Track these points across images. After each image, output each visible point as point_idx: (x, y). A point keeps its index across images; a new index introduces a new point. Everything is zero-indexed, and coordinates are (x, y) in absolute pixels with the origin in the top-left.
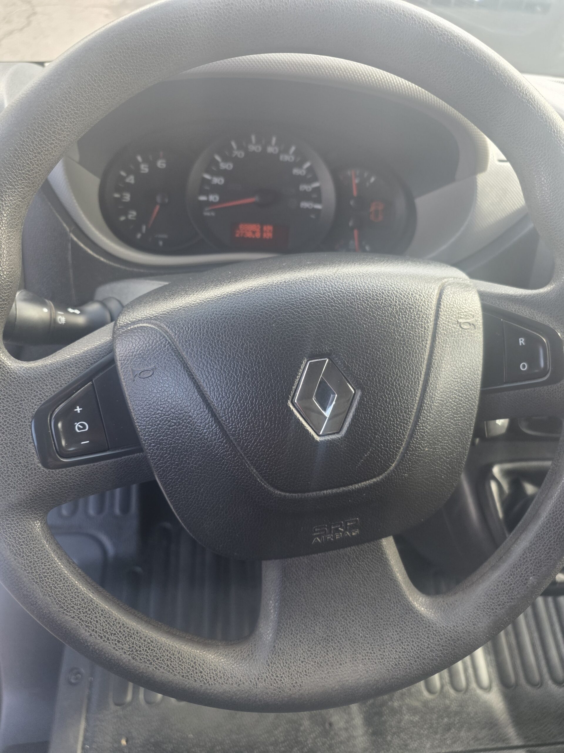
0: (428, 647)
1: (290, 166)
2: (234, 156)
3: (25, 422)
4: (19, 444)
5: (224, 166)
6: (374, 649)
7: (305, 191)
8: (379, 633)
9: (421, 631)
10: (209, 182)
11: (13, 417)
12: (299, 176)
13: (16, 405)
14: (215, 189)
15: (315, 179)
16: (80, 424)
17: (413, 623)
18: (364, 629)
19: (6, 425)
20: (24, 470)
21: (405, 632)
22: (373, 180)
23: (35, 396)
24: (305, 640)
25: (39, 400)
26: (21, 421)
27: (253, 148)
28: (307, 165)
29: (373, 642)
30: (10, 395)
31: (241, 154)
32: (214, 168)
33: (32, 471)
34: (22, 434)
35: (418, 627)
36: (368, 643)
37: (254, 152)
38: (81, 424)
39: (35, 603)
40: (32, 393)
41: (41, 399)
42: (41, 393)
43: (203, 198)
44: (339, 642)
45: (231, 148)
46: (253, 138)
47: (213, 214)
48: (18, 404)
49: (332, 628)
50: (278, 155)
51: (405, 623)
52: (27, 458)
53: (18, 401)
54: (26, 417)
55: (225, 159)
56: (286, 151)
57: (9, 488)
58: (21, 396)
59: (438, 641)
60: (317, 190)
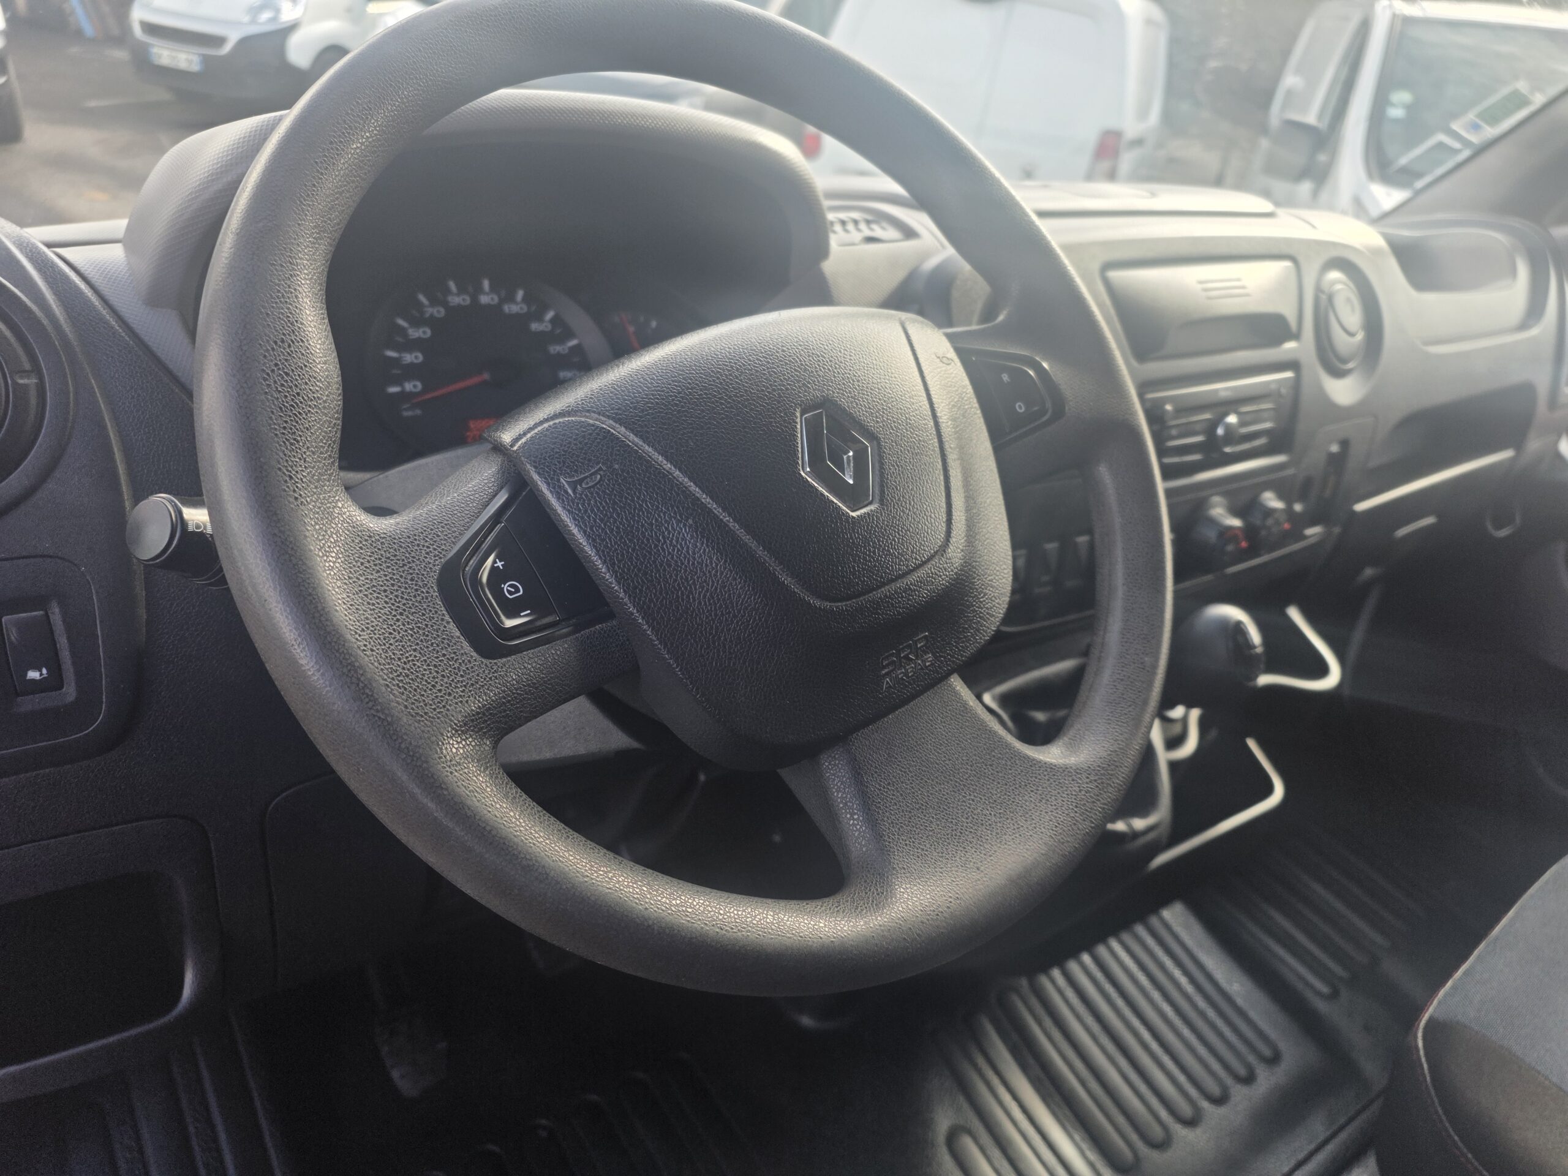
0: (1080, 791)
1: (522, 320)
2: (427, 315)
3: (427, 592)
4: (432, 626)
5: (415, 333)
6: (1019, 822)
7: (558, 354)
8: (1013, 802)
9: (1060, 777)
10: (396, 362)
11: (406, 588)
12: (542, 333)
13: (403, 572)
14: (411, 372)
15: (569, 334)
16: (509, 586)
17: (1045, 773)
18: (991, 805)
19: (400, 602)
20: (453, 665)
21: (1043, 788)
22: (654, 324)
23: (427, 553)
24: (928, 846)
25: (437, 558)
26: (422, 592)
27: (455, 300)
28: (550, 315)
29: (1012, 815)
30: (389, 558)
31: (438, 312)
32: (400, 339)
33: (466, 665)
34: (430, 611)
35: (1054, 775)
36: (1007, 819)
37: (459, 305)
38: (511, 586)
39: (545, 876)
40: (421, 549)
41: (438, 555)
42: (434, 547)
43: (393, 389)
44: (971, 832)
45: (420, 304)
46: (452, 285)
47: (418, 412)
48: (406, 568)
49: (953, 819)
50: (499, 307)
51: (1036, 778)
52: (452, 646)
53: (404, 565)
54: (426, 585)
55: (416, 323)
56: (511, 299)
57: (441, 696)
58: (406, 557)
59: (1088, 778)
60: (578, 350)
